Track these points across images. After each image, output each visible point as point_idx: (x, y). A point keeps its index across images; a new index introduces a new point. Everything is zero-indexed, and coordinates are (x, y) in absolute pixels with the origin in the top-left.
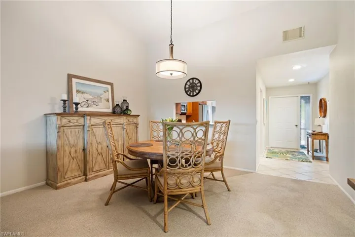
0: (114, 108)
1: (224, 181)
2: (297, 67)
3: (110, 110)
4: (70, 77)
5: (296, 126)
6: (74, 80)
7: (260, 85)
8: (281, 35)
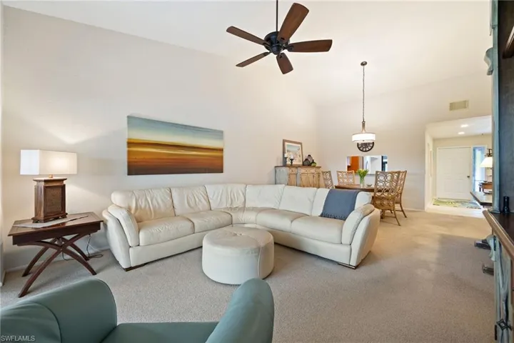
0: (303, 162)
1: (402, 211)
2: (463, 126)
3: (301, 163)
4: (284, 141)
5: (468, 177)
6: (286, 143)
7: (429, 141)
8: (449, 105)
